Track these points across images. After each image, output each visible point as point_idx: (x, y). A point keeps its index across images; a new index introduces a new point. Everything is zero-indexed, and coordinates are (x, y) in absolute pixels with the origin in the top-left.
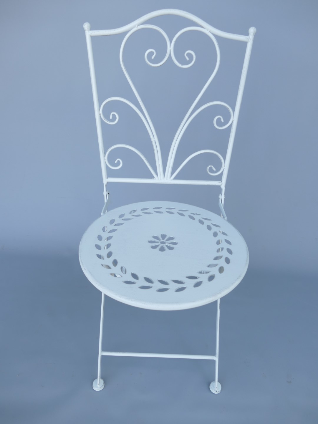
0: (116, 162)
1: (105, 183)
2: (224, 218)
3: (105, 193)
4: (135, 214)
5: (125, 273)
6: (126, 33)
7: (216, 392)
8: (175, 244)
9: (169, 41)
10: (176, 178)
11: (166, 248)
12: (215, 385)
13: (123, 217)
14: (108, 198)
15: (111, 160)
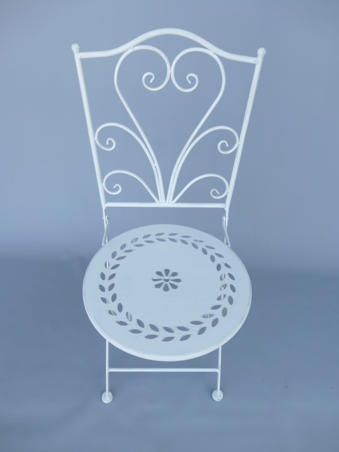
0: (114, 187)
1: (104, 208)
2: (227, 244)
3: (105, 218)
4: (137, 243)
5: (131, 321)
6: (120, 55)
7: (218, 400)
8: (179, 281)
9: (169, 63)
10: (178, 201)
11: (169, 286)
12: (217, 393)
13: (125, 249)
14: (107, 223)
15: (110, 184)
